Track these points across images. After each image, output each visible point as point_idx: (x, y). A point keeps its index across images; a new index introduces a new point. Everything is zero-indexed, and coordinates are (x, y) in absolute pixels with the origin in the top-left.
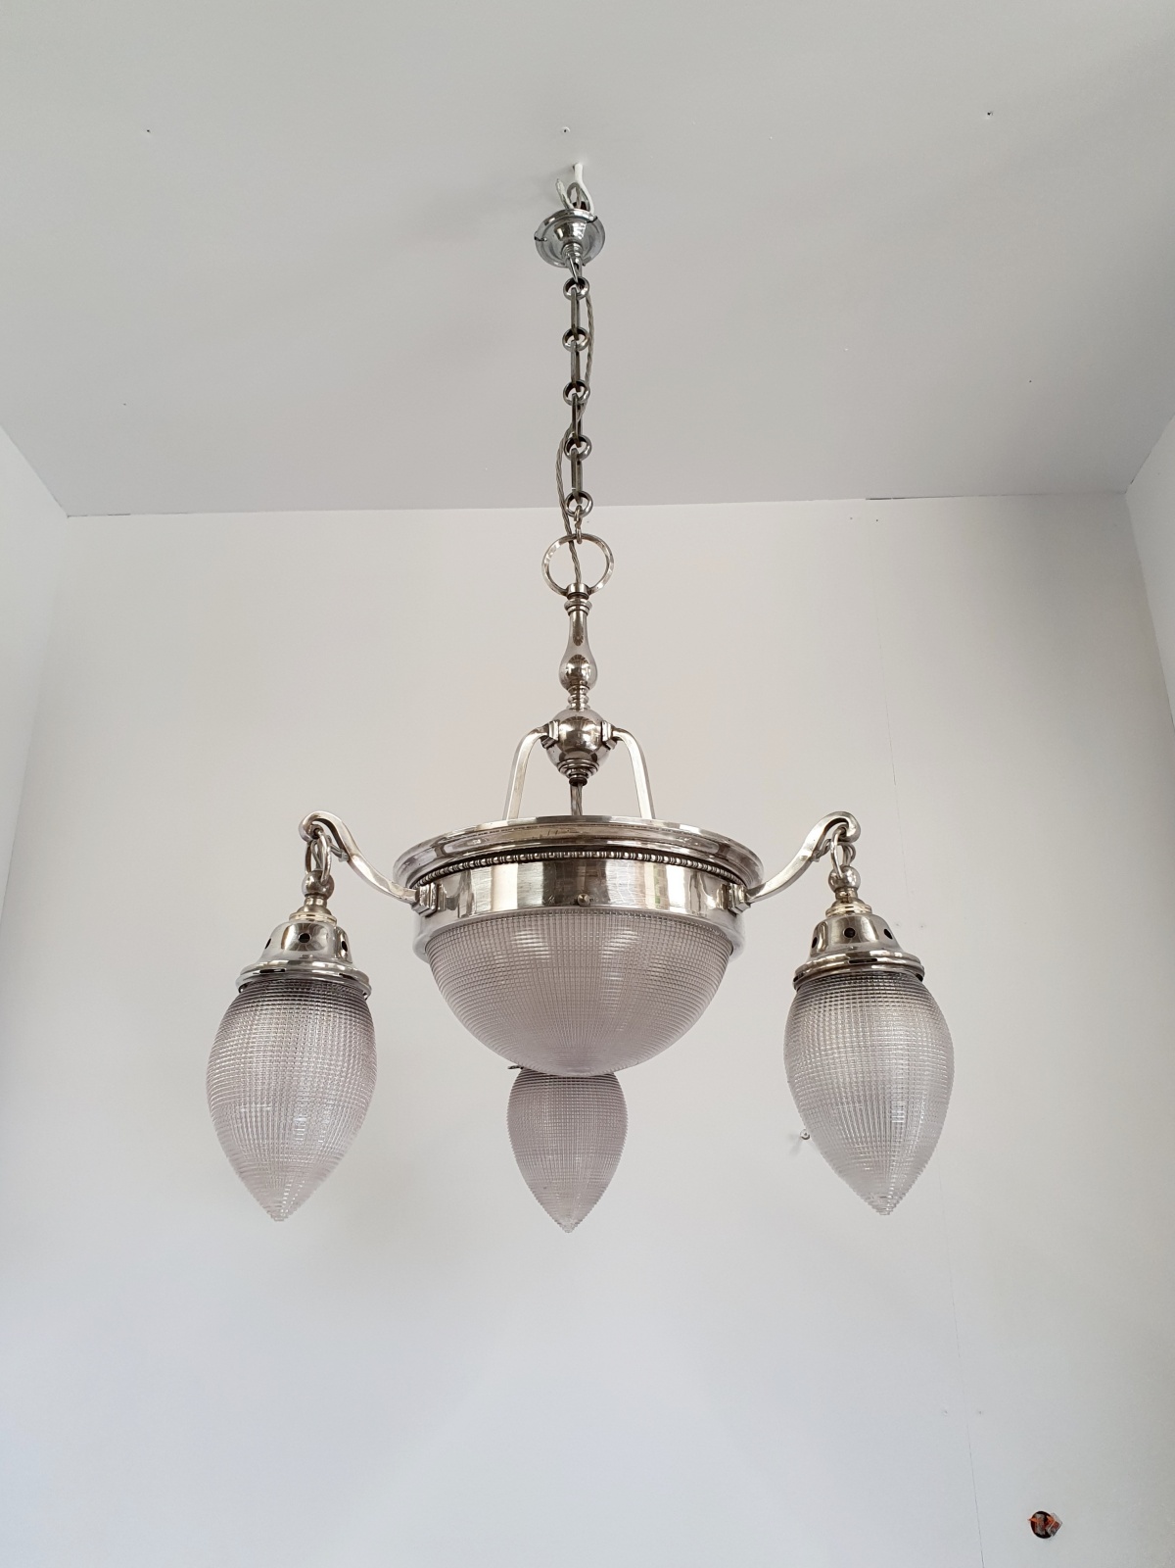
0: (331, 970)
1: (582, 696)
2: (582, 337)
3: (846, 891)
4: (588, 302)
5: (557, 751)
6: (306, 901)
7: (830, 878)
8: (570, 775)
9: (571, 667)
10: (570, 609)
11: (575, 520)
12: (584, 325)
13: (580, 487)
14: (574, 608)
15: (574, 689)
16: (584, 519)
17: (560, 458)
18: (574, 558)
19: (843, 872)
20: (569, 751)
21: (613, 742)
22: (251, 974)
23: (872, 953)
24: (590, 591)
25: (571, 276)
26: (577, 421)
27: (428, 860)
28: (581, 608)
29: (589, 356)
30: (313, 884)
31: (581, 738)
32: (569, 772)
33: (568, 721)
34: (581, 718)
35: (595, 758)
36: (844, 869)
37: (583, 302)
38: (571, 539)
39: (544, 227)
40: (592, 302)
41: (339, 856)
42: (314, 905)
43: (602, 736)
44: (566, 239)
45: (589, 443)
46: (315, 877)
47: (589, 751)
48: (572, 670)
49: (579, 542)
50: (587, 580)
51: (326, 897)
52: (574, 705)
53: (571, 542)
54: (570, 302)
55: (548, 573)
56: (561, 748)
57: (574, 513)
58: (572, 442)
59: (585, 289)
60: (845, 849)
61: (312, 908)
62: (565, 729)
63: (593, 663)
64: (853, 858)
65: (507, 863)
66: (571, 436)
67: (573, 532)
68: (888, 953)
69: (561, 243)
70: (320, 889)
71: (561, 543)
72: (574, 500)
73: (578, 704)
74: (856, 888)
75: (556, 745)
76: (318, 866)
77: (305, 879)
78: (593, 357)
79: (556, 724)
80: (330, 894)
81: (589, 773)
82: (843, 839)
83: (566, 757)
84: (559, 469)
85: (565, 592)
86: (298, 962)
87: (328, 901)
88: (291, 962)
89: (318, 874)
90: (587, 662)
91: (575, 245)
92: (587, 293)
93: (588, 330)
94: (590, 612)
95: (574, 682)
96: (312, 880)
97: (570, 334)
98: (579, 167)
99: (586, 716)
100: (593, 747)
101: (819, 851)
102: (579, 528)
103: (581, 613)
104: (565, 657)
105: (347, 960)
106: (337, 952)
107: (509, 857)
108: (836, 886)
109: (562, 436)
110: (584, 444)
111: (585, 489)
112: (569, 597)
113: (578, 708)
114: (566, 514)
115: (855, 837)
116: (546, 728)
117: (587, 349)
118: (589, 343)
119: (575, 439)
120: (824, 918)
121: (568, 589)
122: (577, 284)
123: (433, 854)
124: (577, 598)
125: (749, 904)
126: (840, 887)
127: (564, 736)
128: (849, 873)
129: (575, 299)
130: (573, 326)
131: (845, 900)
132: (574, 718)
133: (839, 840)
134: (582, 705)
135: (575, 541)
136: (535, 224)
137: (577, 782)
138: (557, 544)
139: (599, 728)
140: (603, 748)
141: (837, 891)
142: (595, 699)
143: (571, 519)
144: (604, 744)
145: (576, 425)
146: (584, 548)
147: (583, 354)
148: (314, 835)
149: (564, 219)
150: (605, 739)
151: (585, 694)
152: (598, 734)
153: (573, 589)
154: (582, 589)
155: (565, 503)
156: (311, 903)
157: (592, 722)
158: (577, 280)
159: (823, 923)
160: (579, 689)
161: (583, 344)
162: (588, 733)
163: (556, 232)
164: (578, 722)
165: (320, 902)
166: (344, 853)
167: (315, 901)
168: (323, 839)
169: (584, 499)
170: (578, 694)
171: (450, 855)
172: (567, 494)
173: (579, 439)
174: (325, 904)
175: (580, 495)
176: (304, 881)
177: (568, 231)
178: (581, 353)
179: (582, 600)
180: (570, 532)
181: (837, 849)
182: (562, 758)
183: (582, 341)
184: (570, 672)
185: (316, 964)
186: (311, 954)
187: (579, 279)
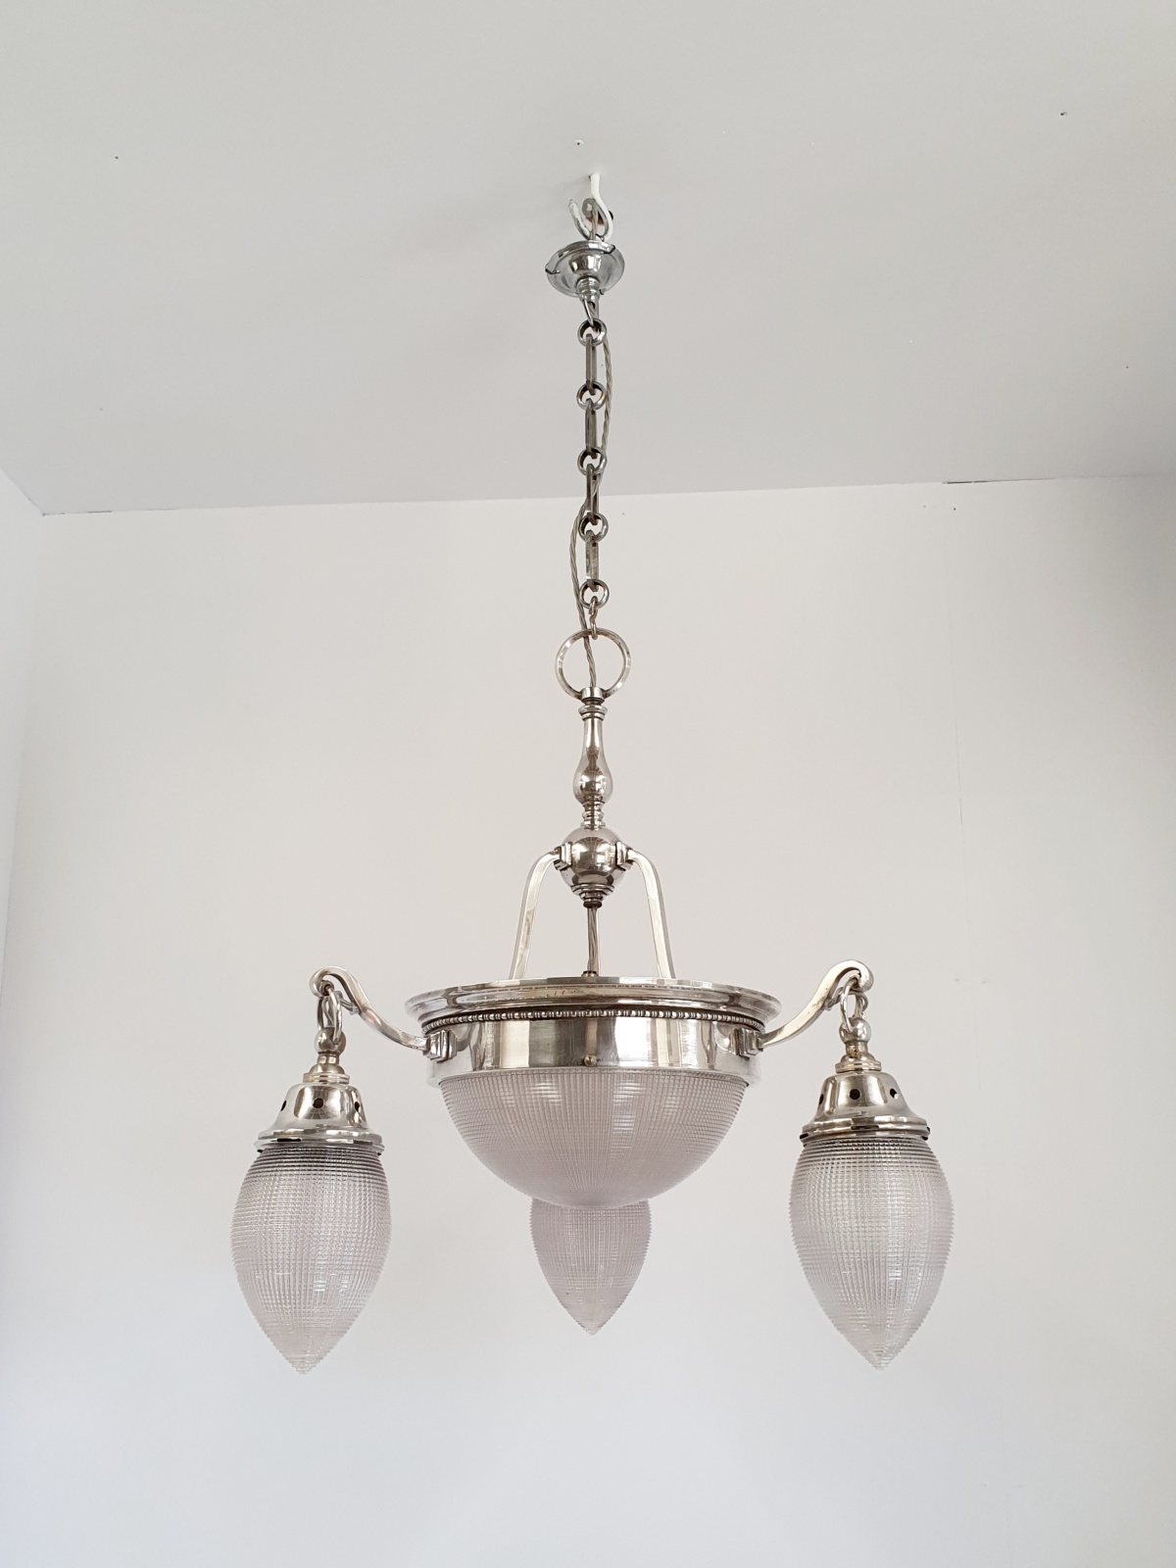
0: (344, 1137)
1: (596, 813)
2: (598, 392)
3: (856, 1045)
4: (605, 347)
5: (570, 873)
6: (319, 1059)
7: (841, 1029)
8: (585, 898)
9: (586, 779)
10: (585, 716)
11: (590, 613)
12: (601, 380)
13: (596, 574)
14: (588, 714)
15: (589, 805)
16: (600, 611)
17: (574, 541)
18: (589, 656)
19: (852, 1025)
20: (583, 874)
21: (628, 864)
22: (269, 1141)
23: (877, 1119)
24: (606, 694)
25: (586, 319)
26: (592, 496)
27: (440, 1007)
28: (596, 714)
29: (607, 412)
30: (325, 1041)
31: (594, 860)
32: (584, 895)
33: (582, 841)
34: (595, 839)
35: (610, 881)
36: (854, 1021)
37: (600, 349)
38: (586, 634)
39: (558, 259)
40: (610, 348)
41: (351, 1010)
42: (327, 1063)
43: (616, 859)
44: (582, 272)
45: (605, 523)
46: (327, 1034)
47: (603, 874)
48: (587, 784)
49: (594, 638)
50: (603, 683)
51: (337, 1055)
52: (589, 823)
53: (586, 638)
54: (585, 348)
55: (562, 674)
56: (574, 871)
57: (588, 605)
58: (587, 521)
59: (603, 333)
60: (858, 998)
61: (325, 1068)
62: (579, 850)
63: (608, 772)
64: (865, 1008)
65: (515, 1019)
66: (585, 514)
67: (589, 627)
68: (893, 1118)
69: (576, 276)
70: (332, 1047)
71: (572, 642)
72: (589, 589)
73: (593, 821)
74: (865, 1042)
75: (569, 869)
76: (330, 1022)
77: (316, 1035)
78: (611, 415)
79: (568, 846)
80: (342, 1049)
81: (603, 896)
82: (856, 988)
83: (580, 882)
84: (573, 553)
85: (579, 695)
86: (313, 1131)
87: (341, 1056)
88: (306, 1132)
89: (330, 1031)
90: (601, 773)
91: (590, 279)
92: (605, 337)
93: (605, 386)
94: (606, 718)
95: (589, 797)
96: (325, 1037)
97: (585, 389)
98: (596, 178)
99: (600, 837)
100: (607, 869)
101: (829, 1001)
102: (594, 623)
103: (596, 720)
104: (578, 770)
105: (360, 1127)
106: (351, 1116)
107: (517, 1014)
108: (847, 1039)
109: (577, 513)
110: (600, 522)
111: (601, 578)
112: (585, 701)
113: (592, 827)
114: (581, 605)
115: (868, 987)
116: (559, 850)
117: (604, 407)
118: (607, 398)
119: (590, 516)
120: (833, 1073)
121: (581, 692)
122: (593, 327)
123: (444, 1003)
124: (592, 704)
125: (761, 1050)
126: (851, 1039)
127: (577, 857)
128: (860, 1025)
129: (591, 345)
130: (588, 381)
131: (856, 1056)
132: (588, 839)
133: (851, 990)
134: (597, 823)
135: (590, 637)
136: (548, 253)
137: (593, 904)
138: (568, 644)
139: (613, 848)
140: (617, 871)
141: (848, 1044)
142: (610, 814)
143: (586, 611)
144: (619, 867)
145: (592, 500)
146: (598, 644)
147: (600, 414)
148: (325, 990)
149: (579, 252)
150: (619, 863)
151: (599, 810)
152: (613, 854)
153: (587, 694)
154: (597, 694)
155: (579, 592)
156: (324, 1062)
157: (606, 842)
158: (592, 323)
159: (833, 1078)
160: (593, 805)
161: (600, 402)
162: (603, 854)
163: (570, 264)
164: (592, 842)
165: (332, 1060)
166: (354, 1007)
167: (327, 1060)
168: (332, 995)
169: (600, 587)
170: (593, 811)
171: (460, 1006)
172: (581, 583)
173: (594, 518)
174: (338, 1061)
175: (595, 584)
176: (316, 1039)
177: (582, 264)
178: (597, 412)
179: (596, 706)
180: (585, 626)
181: (849, 1001)
182: (575, 881)
183: (597, 398)
184: (584, 786)
185: (329, 1132)
186: (324, 1122)
187: (594, 322)
